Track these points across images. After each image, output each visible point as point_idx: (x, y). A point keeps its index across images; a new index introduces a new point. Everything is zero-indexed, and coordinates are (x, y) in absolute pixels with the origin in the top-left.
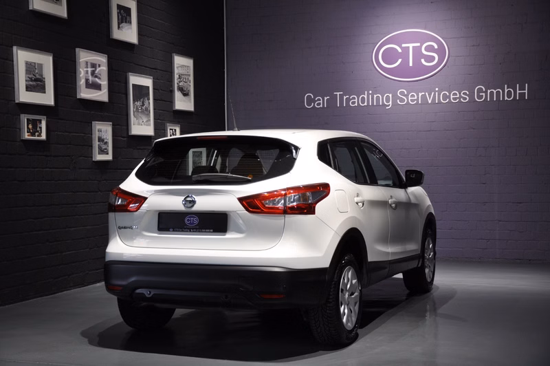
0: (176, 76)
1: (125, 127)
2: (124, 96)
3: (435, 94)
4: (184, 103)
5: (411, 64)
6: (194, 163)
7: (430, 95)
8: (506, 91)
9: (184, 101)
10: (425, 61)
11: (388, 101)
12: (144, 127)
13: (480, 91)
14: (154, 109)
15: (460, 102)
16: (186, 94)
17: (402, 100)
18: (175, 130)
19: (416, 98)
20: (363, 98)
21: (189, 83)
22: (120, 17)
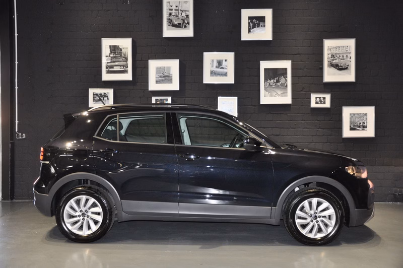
0: (327, 56)
1: (256, 99)
2: (256, 77)
9: (340, 74)
14: (292, 84)
16: (342, 69)
18: (324, 98)
21: (348, 59)
22: (251, 25)
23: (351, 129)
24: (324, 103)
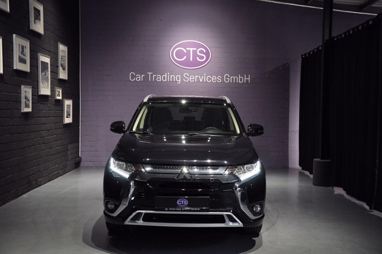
0: (60, 57)
1: (37, 89)
2: (36, 68)
3: (204, 77)
4: (63, 75)
5: (191, 60)
6: (67, 112)
7: (201, 77)
8: (240, 78)
9: (63, 73)
10: (199, 58)
11: (178, 79)
12: (46, 89)
13: (227, 77)
14: (51, 78)
15: (217, 82)
16: (64, 69)
17: (187, 80)
18: (59, 91)
19: (194, 78)
20: (164, 77)
21: (65, 62)
22: (35, 15)
23: (67, 117)
24: (60, 96)
